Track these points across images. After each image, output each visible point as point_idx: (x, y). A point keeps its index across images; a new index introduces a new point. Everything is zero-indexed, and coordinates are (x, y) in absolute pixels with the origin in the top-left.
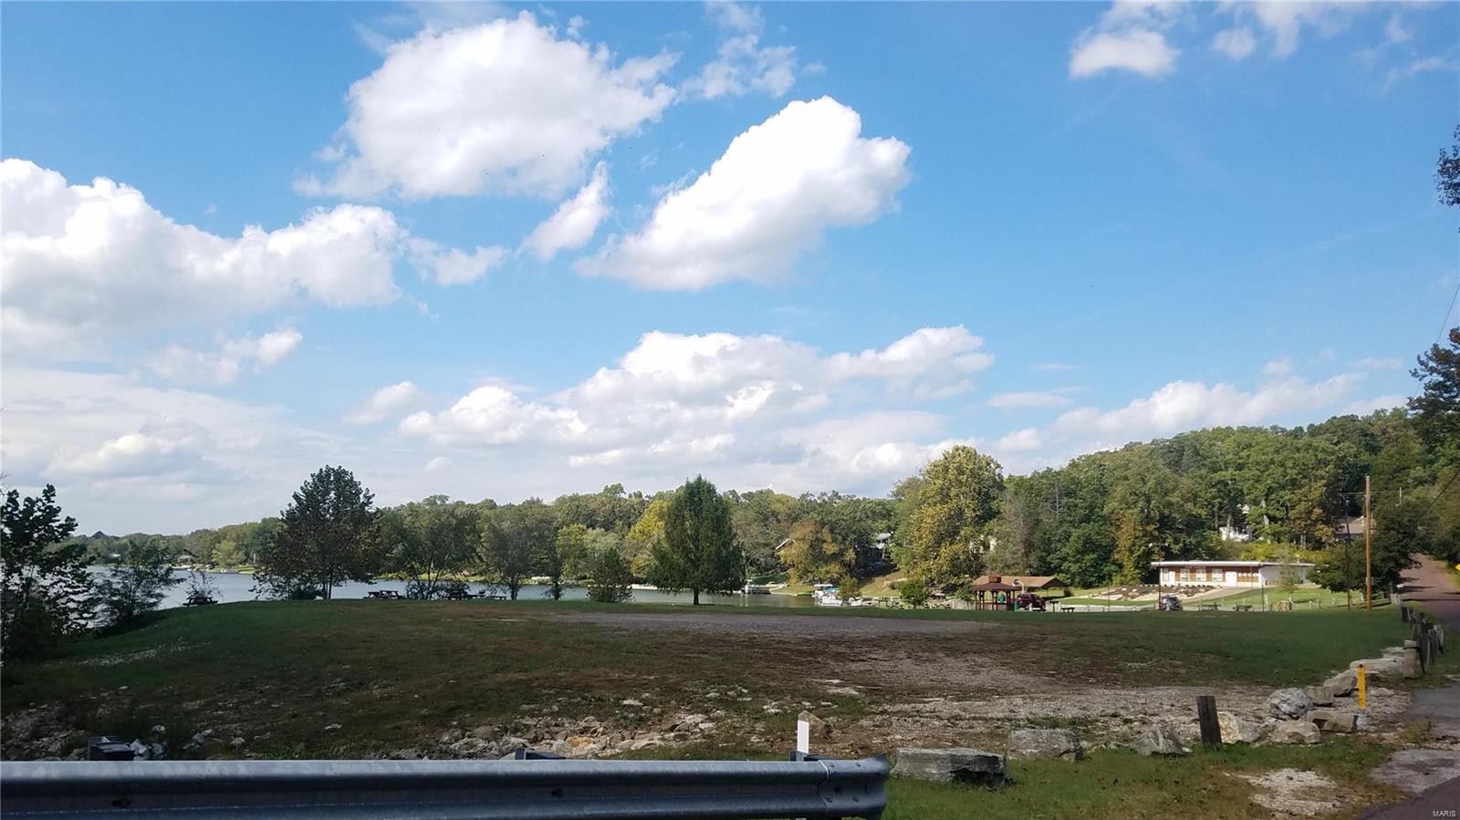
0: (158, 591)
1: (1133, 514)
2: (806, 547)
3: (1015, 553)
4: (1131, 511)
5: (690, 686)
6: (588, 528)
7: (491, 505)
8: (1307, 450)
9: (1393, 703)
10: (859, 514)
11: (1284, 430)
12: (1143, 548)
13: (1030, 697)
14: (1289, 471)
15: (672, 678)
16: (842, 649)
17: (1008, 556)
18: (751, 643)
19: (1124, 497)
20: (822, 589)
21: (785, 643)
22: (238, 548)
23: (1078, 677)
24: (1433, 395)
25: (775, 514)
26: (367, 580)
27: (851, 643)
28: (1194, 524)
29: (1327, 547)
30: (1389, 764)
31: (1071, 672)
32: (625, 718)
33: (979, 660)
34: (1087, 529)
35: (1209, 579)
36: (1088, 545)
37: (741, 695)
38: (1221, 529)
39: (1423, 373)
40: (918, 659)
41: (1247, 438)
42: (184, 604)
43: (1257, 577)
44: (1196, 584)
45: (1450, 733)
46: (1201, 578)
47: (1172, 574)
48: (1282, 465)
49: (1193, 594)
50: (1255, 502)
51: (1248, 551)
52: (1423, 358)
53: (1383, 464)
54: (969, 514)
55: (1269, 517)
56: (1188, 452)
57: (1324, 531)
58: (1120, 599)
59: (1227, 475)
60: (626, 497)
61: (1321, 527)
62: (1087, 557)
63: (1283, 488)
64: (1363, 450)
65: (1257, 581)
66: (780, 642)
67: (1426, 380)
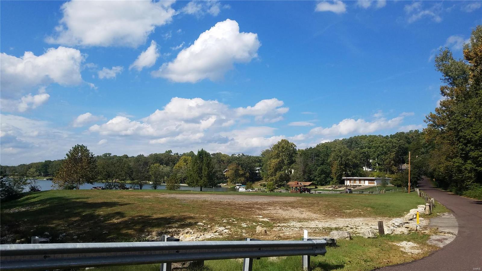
0: (22, 187)
1: (337, 162)
2: (233, 172)
3: (300, 174)
4: (336, 161)
5: (217, 218)
6: (160, 165)
7: (126, 157)
8: (390, 143)
9: (425, 222)
10: (250, 161)
11: (382, 136)
12: (339, 173)
13: (320, 221)
14: (384, 149)
15: (211, 216)
16: (259, 206)
17: (298, 175)
18: (229, 204)
19: (334, 157)
20: (238, 185)
21: (240, 204)
22: (36, 171)
23: (332, 215)
24: (430, 128)
25: (223, 161)
26: (91, 183)
27: (261, 204)
28: (356, 166)
29: (395, 174)
30: (430, 239)
31: (330, 213)
32: (200, 229)
33: (302, 210)
34: (322, 167)
35: (360, 183)
36: (323, 172)
37: (234, 221)
38: (363, 167)
39: (427, 121)
40: (283, 209)
41: (372, 139)
42: (29, 191)
43: (374, 183)
44: (356, 184)
45: (443, 231)
46: (357, 183)
47: (348, 181)
48: (382, 147)
49: (355, 188)
50: (374, 159)
51: (372, 174)
52: (428, 117)
53: (412, 147)
54: (286, 162)
55: (378, 164)
56: (354, 143)
57: (394, 168)
58: (333, 189)
59: (366, 150)
60: (173, 154)
61: (394, 167)
62: (322, 176)
63: (382, 154)
64: (406, 143)
65: (374, 184)
66: (238, 204)
67: (428, 123)
